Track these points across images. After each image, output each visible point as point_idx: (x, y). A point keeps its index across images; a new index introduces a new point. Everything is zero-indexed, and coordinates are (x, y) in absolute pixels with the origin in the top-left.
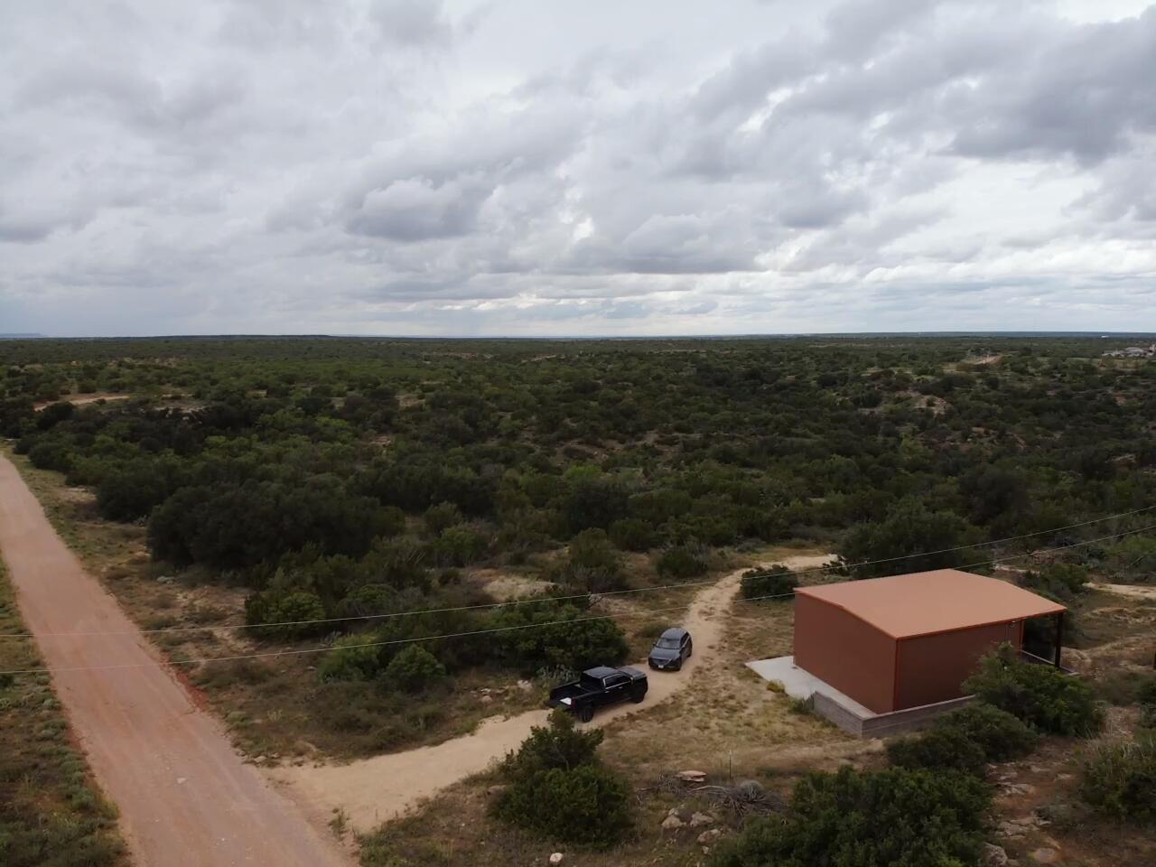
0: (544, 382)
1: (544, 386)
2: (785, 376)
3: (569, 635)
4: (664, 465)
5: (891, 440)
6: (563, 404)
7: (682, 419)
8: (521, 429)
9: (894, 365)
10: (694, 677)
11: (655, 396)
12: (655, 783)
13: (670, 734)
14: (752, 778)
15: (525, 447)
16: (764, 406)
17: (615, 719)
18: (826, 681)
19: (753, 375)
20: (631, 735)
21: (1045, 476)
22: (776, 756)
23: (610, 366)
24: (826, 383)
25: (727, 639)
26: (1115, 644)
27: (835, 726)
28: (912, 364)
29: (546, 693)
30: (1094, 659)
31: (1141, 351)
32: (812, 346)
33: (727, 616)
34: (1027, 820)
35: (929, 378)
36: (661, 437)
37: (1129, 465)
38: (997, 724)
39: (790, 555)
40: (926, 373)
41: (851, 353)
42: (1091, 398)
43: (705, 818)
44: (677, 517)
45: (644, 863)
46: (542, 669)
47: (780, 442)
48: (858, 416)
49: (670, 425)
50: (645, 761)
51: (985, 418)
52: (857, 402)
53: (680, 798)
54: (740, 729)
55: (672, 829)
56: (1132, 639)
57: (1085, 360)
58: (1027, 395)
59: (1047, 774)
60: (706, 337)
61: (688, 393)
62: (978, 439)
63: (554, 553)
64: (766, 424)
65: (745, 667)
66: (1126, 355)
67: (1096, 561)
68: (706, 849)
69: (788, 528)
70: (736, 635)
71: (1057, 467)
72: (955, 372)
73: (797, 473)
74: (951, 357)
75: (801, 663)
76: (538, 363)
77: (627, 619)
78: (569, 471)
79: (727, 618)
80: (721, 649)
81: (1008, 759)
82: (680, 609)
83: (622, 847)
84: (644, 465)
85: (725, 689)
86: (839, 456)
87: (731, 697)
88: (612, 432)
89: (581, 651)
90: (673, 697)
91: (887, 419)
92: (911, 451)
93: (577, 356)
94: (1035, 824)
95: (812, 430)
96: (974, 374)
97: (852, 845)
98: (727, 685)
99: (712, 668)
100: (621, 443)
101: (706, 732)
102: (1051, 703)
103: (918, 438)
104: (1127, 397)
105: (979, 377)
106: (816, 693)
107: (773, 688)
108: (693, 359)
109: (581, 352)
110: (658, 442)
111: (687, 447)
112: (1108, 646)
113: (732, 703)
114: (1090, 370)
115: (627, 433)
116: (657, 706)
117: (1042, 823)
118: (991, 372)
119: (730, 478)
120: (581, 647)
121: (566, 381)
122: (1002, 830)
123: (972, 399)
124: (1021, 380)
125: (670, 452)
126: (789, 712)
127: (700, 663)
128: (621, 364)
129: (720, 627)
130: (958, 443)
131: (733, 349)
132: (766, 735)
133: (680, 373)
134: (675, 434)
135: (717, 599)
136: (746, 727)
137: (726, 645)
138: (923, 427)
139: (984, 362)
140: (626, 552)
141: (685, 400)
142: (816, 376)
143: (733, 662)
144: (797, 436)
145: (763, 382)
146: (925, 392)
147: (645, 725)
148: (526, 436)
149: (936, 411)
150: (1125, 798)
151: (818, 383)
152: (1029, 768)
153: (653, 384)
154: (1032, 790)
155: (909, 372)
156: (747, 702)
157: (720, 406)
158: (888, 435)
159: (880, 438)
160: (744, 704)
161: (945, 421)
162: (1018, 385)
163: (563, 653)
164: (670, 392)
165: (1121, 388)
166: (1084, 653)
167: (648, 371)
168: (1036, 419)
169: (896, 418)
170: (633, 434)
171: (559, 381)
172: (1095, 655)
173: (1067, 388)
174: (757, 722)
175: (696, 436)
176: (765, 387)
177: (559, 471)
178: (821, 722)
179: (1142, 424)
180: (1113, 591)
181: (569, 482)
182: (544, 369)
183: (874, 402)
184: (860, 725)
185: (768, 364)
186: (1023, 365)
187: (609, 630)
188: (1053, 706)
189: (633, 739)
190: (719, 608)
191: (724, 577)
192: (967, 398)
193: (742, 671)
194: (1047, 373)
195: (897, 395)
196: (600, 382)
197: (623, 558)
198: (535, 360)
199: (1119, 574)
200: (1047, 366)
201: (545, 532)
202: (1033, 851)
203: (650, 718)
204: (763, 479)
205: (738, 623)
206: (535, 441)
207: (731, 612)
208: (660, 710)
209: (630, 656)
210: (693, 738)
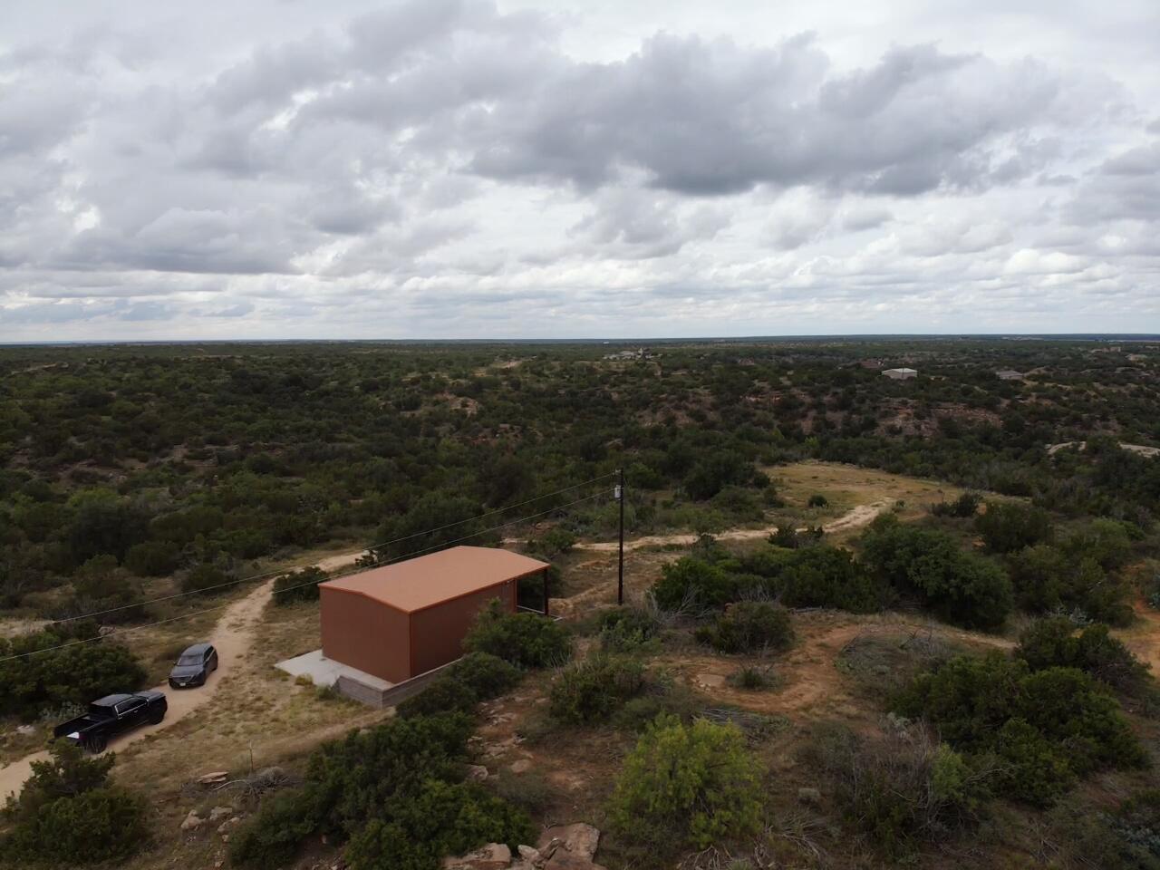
0: (39, 395)
1: (41, 401)
2: (328, 382)
3: (74, 670)
4: (195, 481)
5: (432, 440)
6: (66, 421)
7: (215, 430)
8: (13, 453)
9: (432, 370)
10: (220, 688)
11: (183, 407)
12: (175, 793)
13: (193, 746)
14: (274, 766)
15: (19, 475)
16: (308, 413)
17: (132, 744)
18: (351, 666)
19: (294, 381)
20: (149, 756)
21: (554, 462)
22: (300, 742)
23: (127, 375)
24: (369, 388)
25: (256, 646)
26: (592, 590)
27: (359, 704)
28: (449, 369)
29: (52, 733)
30: (575, 604)
31: (632, 354)
32: (356, 352)
33: (259, 624)
34: (509, 742)
35: (462, 381)
36: (191, 451)
37: (618, 448)
38: (487, 667)
39: (326, 556)
40: (459, 377)
41: (394, 359)
42: (592, 394)
43: (225, 810)
44: (206, 534)
45: (163, 865)
46: (45, 710)
47: (321, 447)
48: (400, 419)
49: (201, 438)
50: (165, 775)
51: (510, 416)
52: (399, 406)
53: (199, 799)
54: (266, 726)
55: (192, 828)
56: (605, 584)
57: (588, 363)
58: (542, 394)
59: (527, 702)
60: (243, 342)
61: (223, 402)
62: (505, 434)
63: (57, 591)
64: (309, 431)
65: (273, 668)
66: (621, 358)
67: (584, 526)
68: (226, 837)
69: (325, 531)
70: (266, 640)
71: (565, 454)
72: (485, 375)
73: (338, 477)
74: (482, 362)
75: (329, 654)
76: (32, 375)
77: (147, 646)
78: (74, 498)
79: (257, 626)
80: (249, 657)
81: (497, 695)
82: (208, 626)
83: (141, 856)
84: (171, 483)
85: (252, 692)
86: (381, 458)
87: (259, 699)
88: (131, 450)
89: (89, 684)
90: (196, 711)
91: (427, 420)
92: (449, 449)
93: (85, 364)
94: (514, 743)
95: (356, 435)
96: (500, 377)
97: (356, 794)
98: (254, 689)
99: (240, 676)
100: (142, 461)
101: (231, 736)
102: (532, 642)
103: (455, 436)
104: (619, 393)
105: (505, 380)
106: (341, 677)
107: (302, 682)
108: (226, 364)
109: (89, 360)
110: (186, 457)
111: (221, 460)
112: (587, 592)
113: (259, 704)
114: (591, 370)
115: (149, 450)
116: (178, 723)
117: (520, 740)
118: (514, 375)
119: (267, 488)
120: (90, 680)
121: (70, 393)
122: (488, 753)
123: (499, 399)
124: (539, 381)
125: (202, 467)
126: (316, 700)
127: (225, 675)
128: (140, 372)
129: (249, 635)
130: (489, 439)
131: (272, 355)
132: (292, 726)
133: (213, 381)
134: (208, 447)
135: (249, 610)
136: (273, 723)
137: (255, 652)
138: (459, 427)
139: (508, 366)
140: (147, 579)
141: (219, 409)
142: (359, 381)
143: (261, 666)
144: (341, 440)
145: (305, 388)
146: (459, 395)
147: (164, 743)
148: (19, 461)
149: (469, 411)
150: (581, 706)
151: (361, 388)
152: (514, 699)
153: (180, 393)
154: (514, 716)
155: (445, 376)
156: (274, 700)
157: (259, 415)
158: (428, 435)
159: (421, 439)
160: (271, 703)
161: (478, 420)
162: (535, 386)
163: (69, 689)
164: (201, 401)
165: (615, 386)
166: (568, 601)
167: (175, 379)
168: (550, 414)
169: (436, 420)
170: (157, 450)
171: (60, 394)
172: (576, 601)
173: (574, 387)
174: (283, 716)
175: (232, 448)
176: (307, 393)
177: (65, 498)
178: (347, 703)
179: (631, 414)
180: (596, 548)
181: (76, 509)
182: (41, 381)
183: (414, 405)
184: (381, 696)
185: (310, 369)
186: (540, 368)
187: (121, 657)
188: (532, 645)
189: (150, 758)
190: (250, 617)
191: (257, 587)
192: (496, 398)
193: (271, 672)
194: (559, 375)
195: (434, 398)
196: (114, 393)
197: (143, 585)
198: (30, 370)
199: (601, 535)
200: (558, 369)
201: (46, 568)
202: (512, 764)
203: (171, 735)
204: (303, 486)
205: (269, 629)
206: (31, 466)
207: (263, 620)
208: (183, 726)
209: (148, 680)
210: (217, 744)
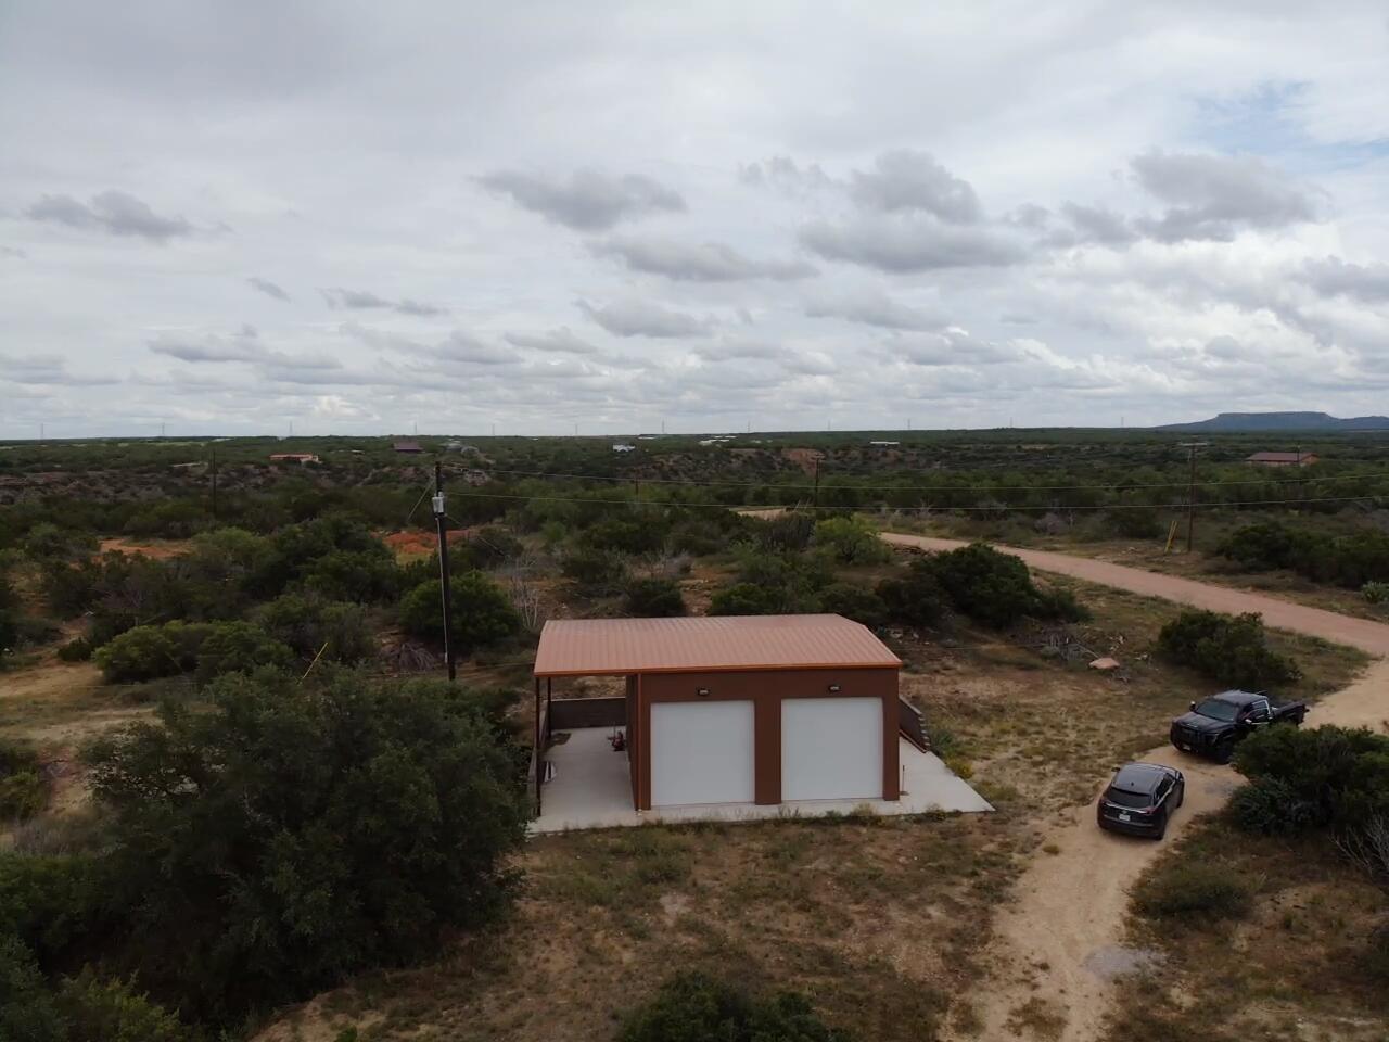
54: (1038, 728)
87: (1036, 764)
98: (1040, 782)
99: (1060, 808)
107: (964, 773)
113: (1038, 758)
136: (1028, 730)
137: (1018, 857)
156: (1015, 759)
210: (1102, 720)
